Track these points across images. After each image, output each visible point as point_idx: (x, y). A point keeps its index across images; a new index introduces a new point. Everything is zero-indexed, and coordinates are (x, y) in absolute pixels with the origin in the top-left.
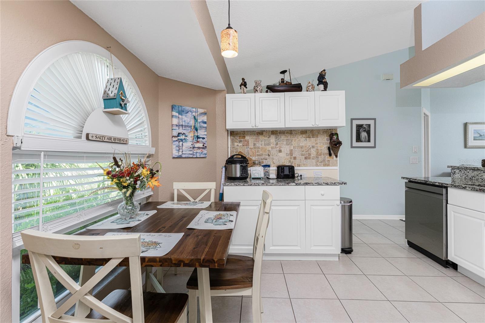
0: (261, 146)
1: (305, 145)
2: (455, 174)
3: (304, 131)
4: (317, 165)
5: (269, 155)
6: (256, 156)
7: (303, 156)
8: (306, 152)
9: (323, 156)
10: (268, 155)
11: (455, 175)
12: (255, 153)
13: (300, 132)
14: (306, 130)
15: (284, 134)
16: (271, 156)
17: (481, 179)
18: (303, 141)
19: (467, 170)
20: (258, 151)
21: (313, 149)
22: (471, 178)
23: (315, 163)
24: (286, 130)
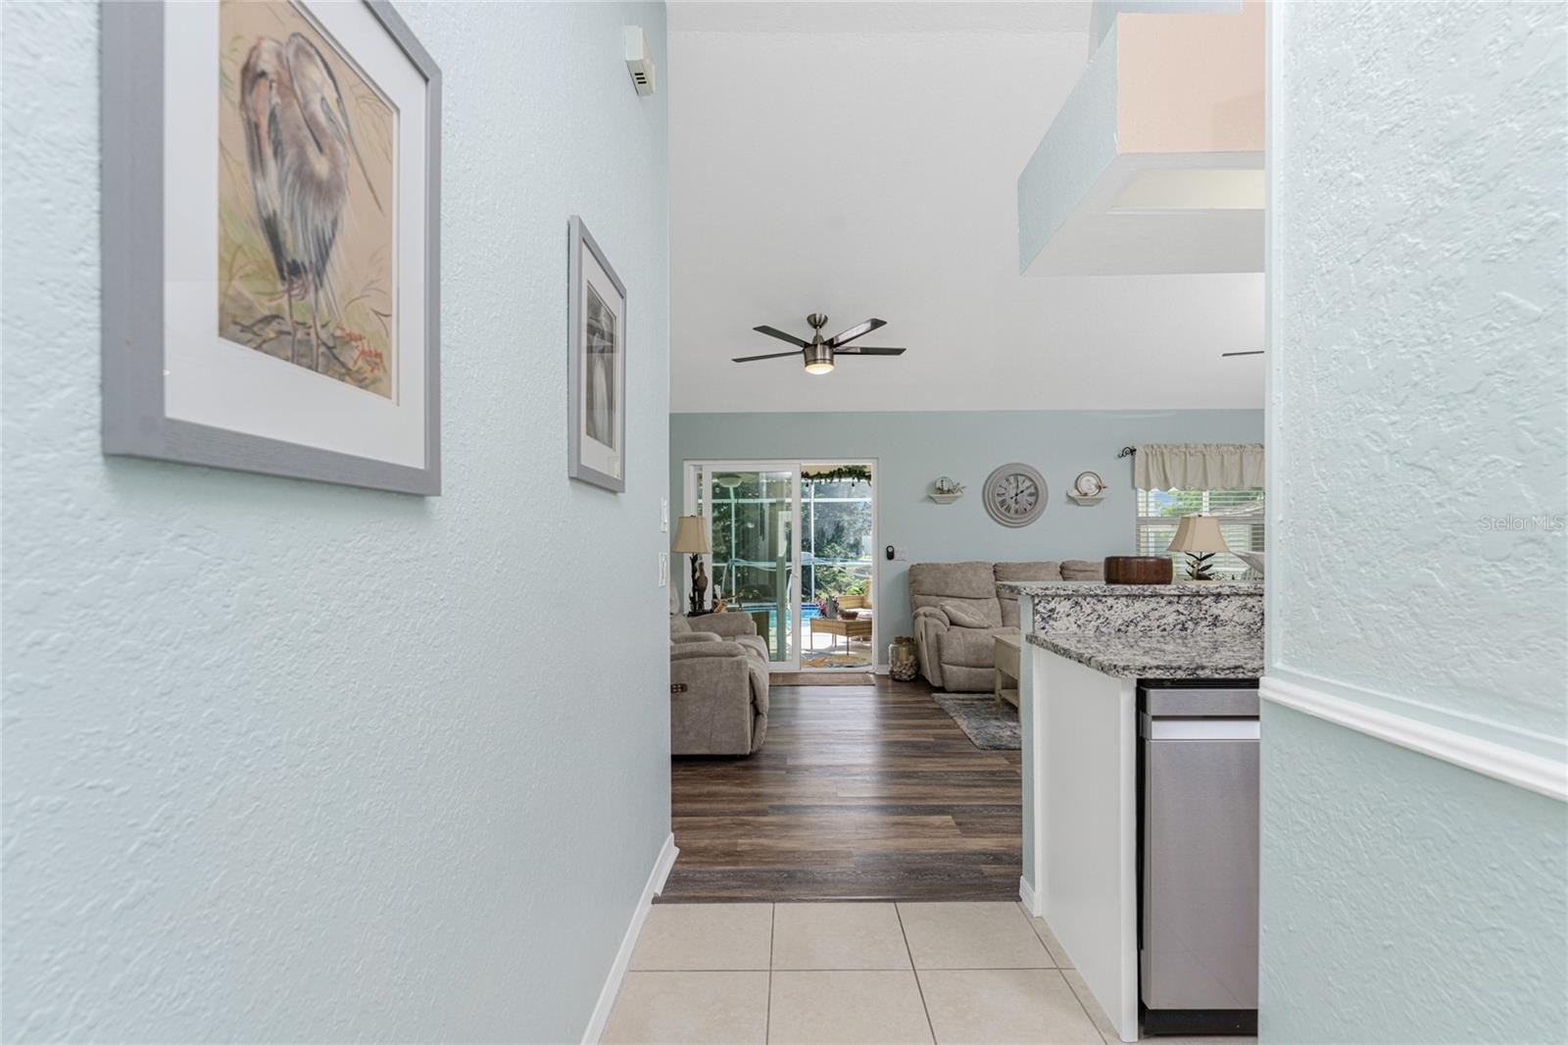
2: (1055, 620)
11: (1051, 622)
17: (1159, 627)
19: (1104, 599)
22: (1123, 628)
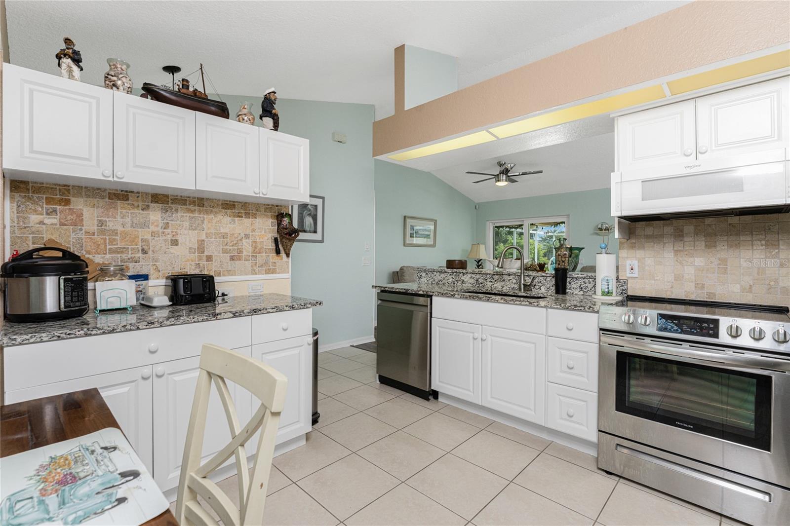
0: (120, 229)
1: (231, 233)
2: (422, 278)
3: (228, 203)
4: (254, 272)
5: (144, 252)
6: (105, 254)
7: (227, 253)
8: (232, 246)
9: (264, 254)
10: (143, 250)
12: (102, 247)
13: (220, 203)
14: (233, 202)
15: (185, 204)
16: (150, 252)
18: (227, 224)
19: (433, 273)
20: (112, 242)
21: (247, 240)
23: (250, 269)
24: (190, 197)
